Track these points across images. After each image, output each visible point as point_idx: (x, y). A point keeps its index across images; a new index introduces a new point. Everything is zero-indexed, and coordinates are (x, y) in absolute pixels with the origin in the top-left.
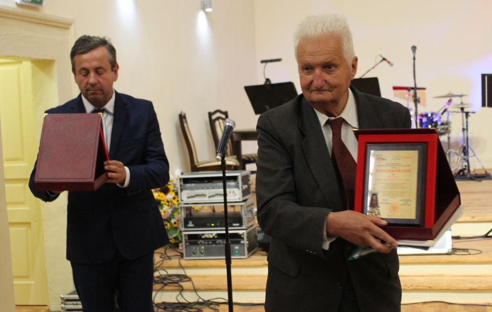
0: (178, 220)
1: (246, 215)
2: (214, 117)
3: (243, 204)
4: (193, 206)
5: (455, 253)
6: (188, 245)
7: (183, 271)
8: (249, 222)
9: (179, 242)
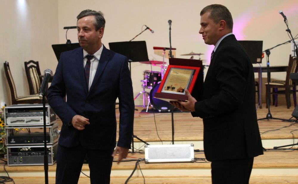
0: (3, 138)
1: (53, 135)
2: (28, 66)
3: (50, 127)
4: (14, 128)
5: (197, 161)
6: (10, 156)
7: (7, 174)
8: (54, 139)
9: (4, 153)
